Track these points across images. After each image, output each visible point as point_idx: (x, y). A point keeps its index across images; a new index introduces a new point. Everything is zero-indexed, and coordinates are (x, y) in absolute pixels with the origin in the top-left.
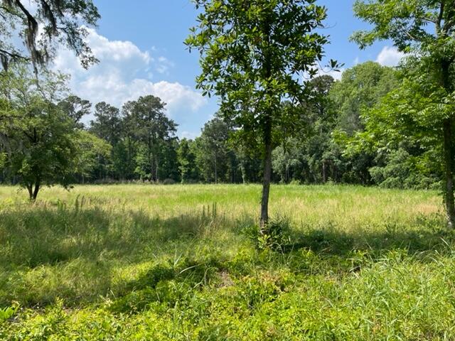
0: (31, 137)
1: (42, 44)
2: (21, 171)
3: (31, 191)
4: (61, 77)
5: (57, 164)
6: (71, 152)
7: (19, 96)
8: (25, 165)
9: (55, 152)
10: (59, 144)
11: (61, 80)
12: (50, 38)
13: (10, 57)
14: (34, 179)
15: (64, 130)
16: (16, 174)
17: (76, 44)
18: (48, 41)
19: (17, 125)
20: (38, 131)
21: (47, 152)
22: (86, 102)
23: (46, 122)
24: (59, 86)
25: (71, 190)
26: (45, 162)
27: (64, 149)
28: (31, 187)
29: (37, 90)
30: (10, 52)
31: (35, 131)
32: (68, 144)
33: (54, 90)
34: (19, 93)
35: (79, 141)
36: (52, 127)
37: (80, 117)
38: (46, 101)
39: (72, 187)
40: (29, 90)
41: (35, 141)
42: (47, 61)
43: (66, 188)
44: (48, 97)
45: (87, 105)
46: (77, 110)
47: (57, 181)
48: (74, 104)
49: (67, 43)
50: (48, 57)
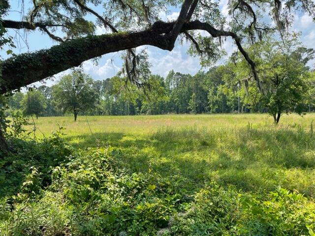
0: (275, 82)
1: (284, 16)
2: (269, 104)
3: (275, 118)
4: (295, 35)
5: (293, 98)
6: (303, 89)
7: (266, 55)
8: (272, 101)
9: (291, 90)
10: (294, 83)
11: (295, 38)
12: (290, 9)
13: (263, 31)
14: (277, 109)
15: (298, 73)
16: (266, 106)
17: (309, 7)
18: (288, 12)
19: (268, 75)
20: (279, 77)
21: (286, 90)
22: (311, 50)
23: (285, 70)
24: (293, 42)
25: (304, 116)
26: (285, 97)
27: (297, 87)
28: (275, 115)
29: (279, 48)
30: (263, 28)
31: (277, 77)
32: (300, 84)
33: (290, 46)
34: (266, 54)
35: (309, 80)
36: (289, 73)
37: (306, 62)
38: (284, 55)
39: (305, 114)
40: (273, 50)
41: (277, 84)
42: (287, 26)
43: (300, 114)
44: (286, 52)
45: (311, 52)
46: (303, 58)
47: (292, 110)
48: (302, 54)
49: (302, 9)
50: (288, 23)
